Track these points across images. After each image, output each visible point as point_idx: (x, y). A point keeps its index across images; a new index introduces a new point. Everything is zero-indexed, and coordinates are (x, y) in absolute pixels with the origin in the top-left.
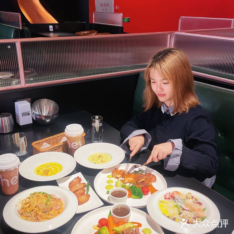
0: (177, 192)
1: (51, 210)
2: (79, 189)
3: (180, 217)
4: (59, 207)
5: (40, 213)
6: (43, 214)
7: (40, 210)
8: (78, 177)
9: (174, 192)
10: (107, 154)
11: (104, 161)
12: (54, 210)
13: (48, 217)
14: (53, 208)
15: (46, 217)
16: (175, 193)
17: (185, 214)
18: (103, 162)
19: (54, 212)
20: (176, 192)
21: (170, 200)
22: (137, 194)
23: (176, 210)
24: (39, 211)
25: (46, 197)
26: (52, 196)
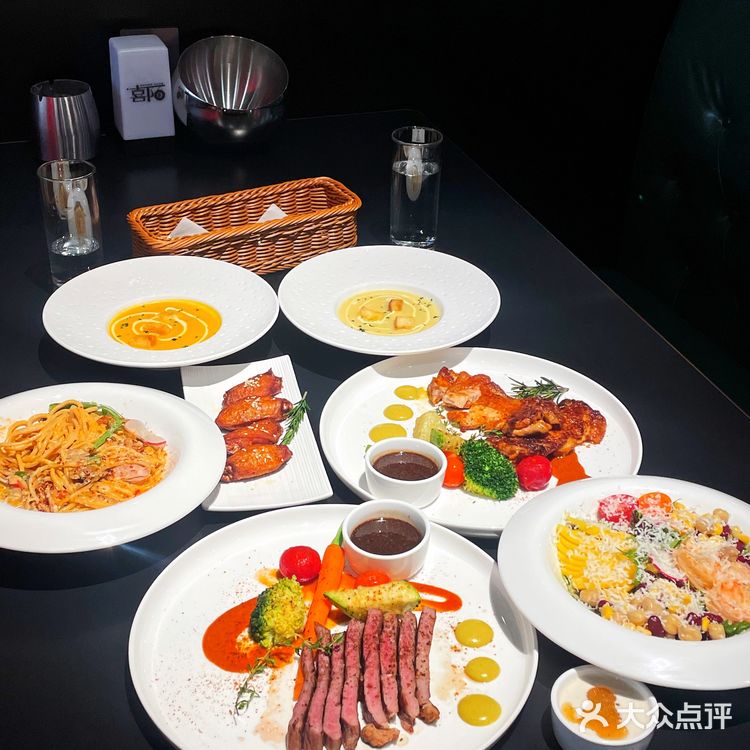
0: (664, 500)
1: (105, 477)
2: (257, 421)
3: (631, 602)
4: (141, 472)
5: (61, 482)
6: (71, 487)
7: (63, 470)
8: (270, 373)
9: (648, 496)
10: (427, 300)
11: (404, 328)
12: (118, 478)
13: (85, 500)
14: (117, 471)
15: (78, 501)
16: (650, 501)
17: (654, 594)
18: (396, 327)
19: (117, 488)
20: (658, 496)
21: (616, 526)
22: (487, 480)
23: (621, 570)
24: (61, 473)
25: (104, 426)
26: (126, 426)
